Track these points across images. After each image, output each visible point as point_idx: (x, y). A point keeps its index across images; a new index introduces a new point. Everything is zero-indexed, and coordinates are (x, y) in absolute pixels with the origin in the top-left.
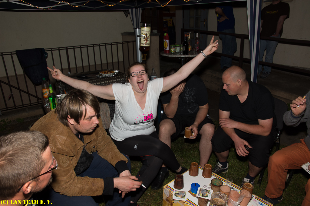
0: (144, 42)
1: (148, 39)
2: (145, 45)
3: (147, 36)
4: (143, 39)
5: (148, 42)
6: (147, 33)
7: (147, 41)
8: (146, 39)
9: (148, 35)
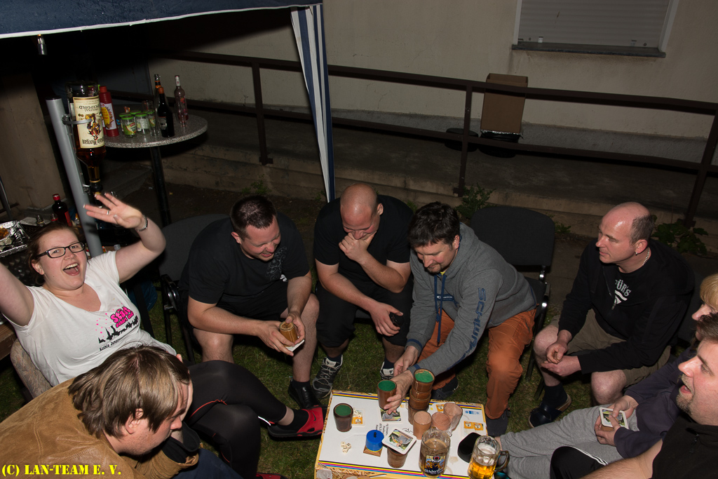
0: (91, 138)
1: (99, 126)
2: (95, 143)
3: (95, 119)
4: (87, 131)
5: (100, 136)
6: (95, 112)
7: (98, 132)
8: (95, 129)
9: (97, 118)
